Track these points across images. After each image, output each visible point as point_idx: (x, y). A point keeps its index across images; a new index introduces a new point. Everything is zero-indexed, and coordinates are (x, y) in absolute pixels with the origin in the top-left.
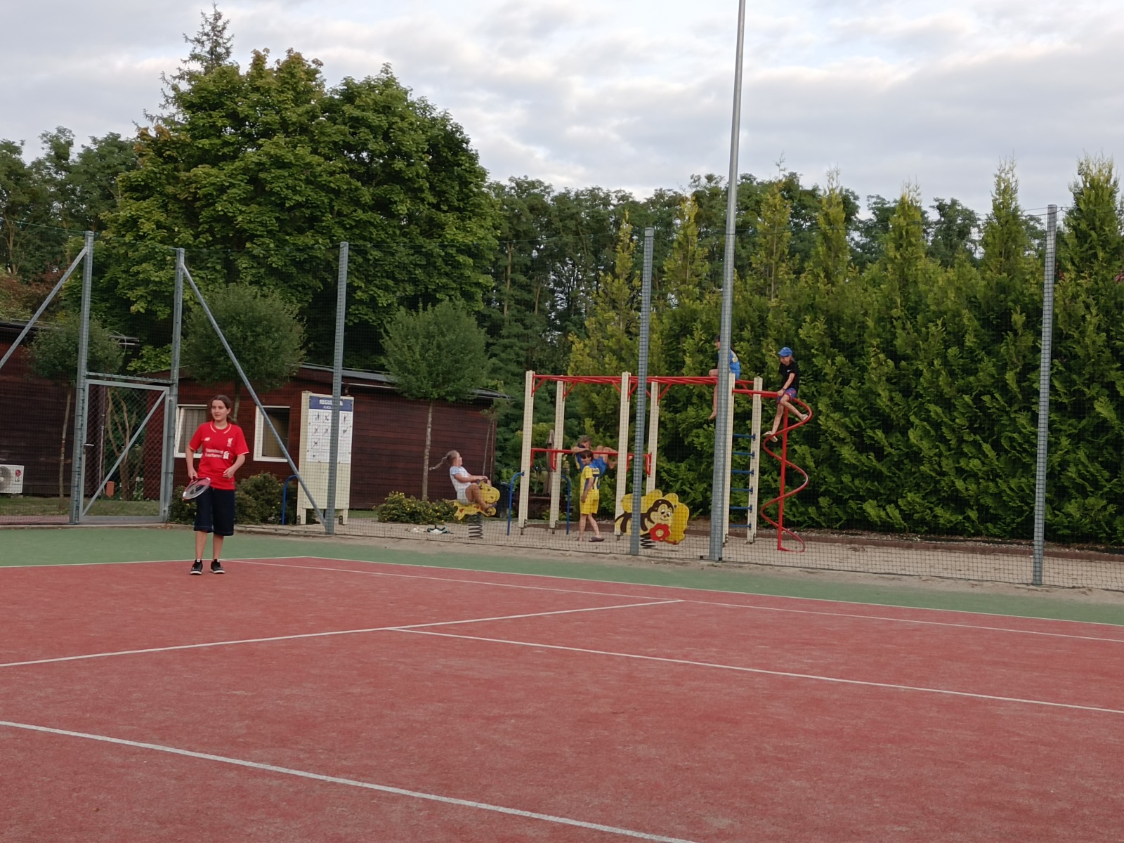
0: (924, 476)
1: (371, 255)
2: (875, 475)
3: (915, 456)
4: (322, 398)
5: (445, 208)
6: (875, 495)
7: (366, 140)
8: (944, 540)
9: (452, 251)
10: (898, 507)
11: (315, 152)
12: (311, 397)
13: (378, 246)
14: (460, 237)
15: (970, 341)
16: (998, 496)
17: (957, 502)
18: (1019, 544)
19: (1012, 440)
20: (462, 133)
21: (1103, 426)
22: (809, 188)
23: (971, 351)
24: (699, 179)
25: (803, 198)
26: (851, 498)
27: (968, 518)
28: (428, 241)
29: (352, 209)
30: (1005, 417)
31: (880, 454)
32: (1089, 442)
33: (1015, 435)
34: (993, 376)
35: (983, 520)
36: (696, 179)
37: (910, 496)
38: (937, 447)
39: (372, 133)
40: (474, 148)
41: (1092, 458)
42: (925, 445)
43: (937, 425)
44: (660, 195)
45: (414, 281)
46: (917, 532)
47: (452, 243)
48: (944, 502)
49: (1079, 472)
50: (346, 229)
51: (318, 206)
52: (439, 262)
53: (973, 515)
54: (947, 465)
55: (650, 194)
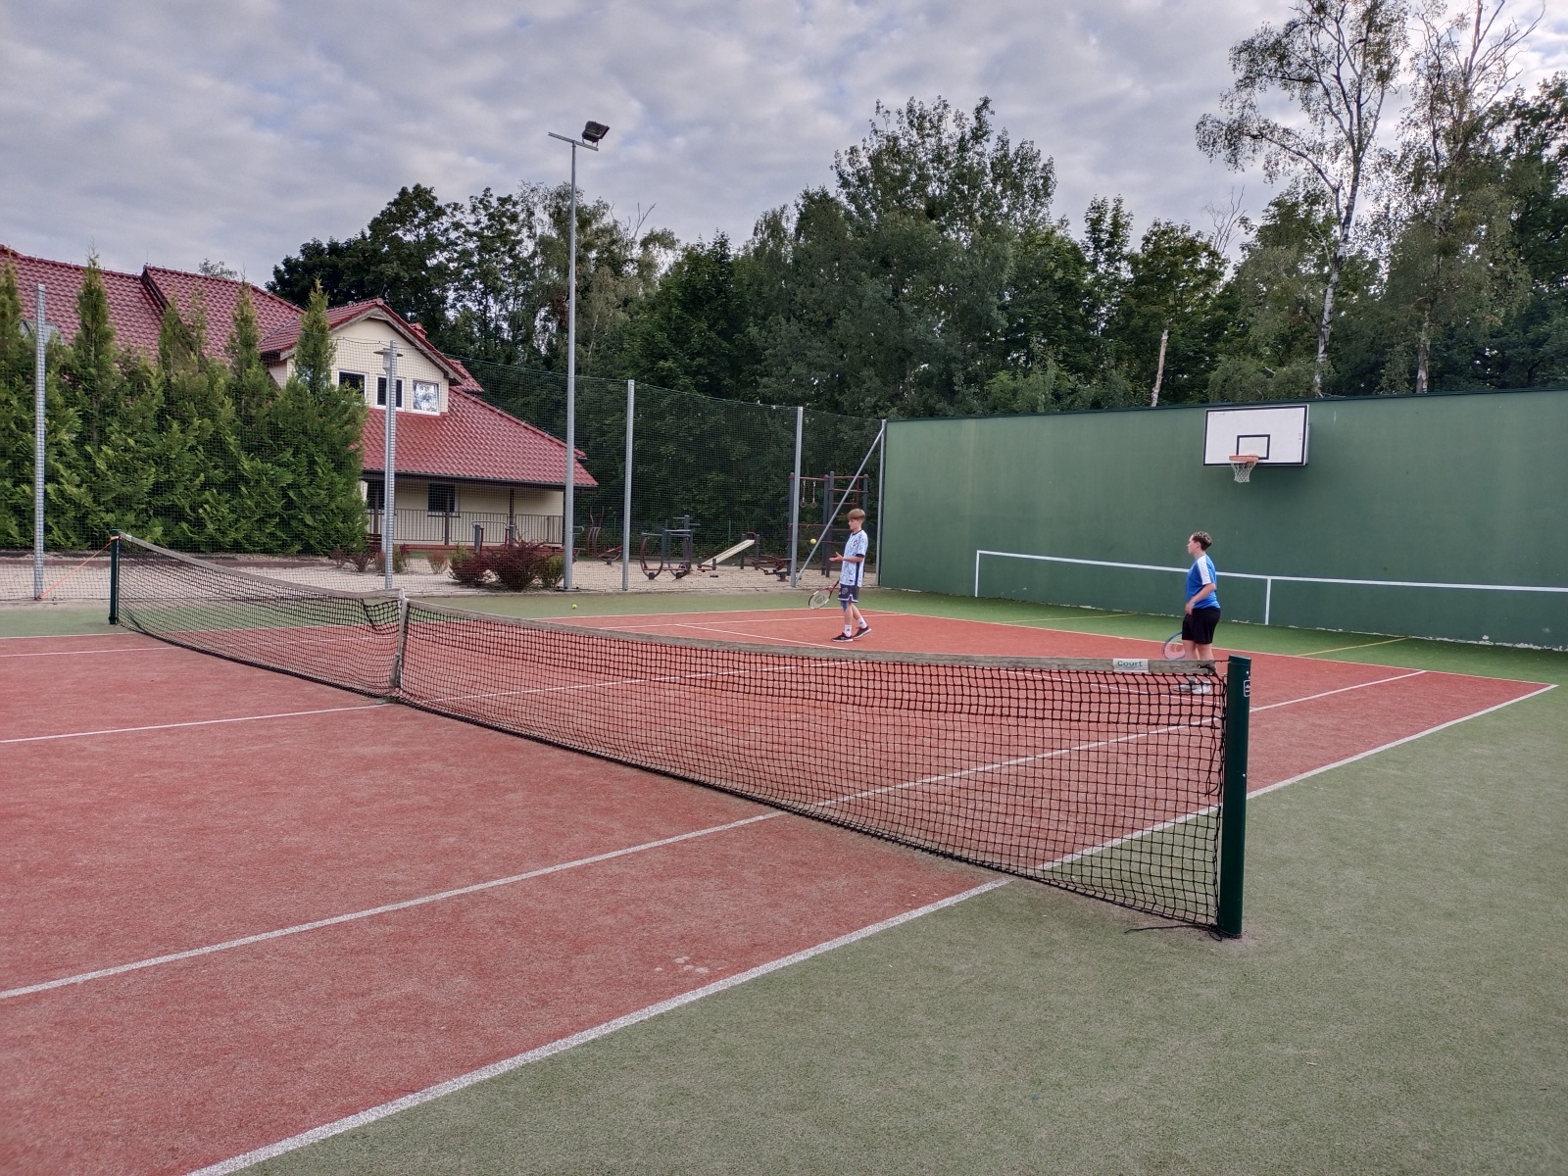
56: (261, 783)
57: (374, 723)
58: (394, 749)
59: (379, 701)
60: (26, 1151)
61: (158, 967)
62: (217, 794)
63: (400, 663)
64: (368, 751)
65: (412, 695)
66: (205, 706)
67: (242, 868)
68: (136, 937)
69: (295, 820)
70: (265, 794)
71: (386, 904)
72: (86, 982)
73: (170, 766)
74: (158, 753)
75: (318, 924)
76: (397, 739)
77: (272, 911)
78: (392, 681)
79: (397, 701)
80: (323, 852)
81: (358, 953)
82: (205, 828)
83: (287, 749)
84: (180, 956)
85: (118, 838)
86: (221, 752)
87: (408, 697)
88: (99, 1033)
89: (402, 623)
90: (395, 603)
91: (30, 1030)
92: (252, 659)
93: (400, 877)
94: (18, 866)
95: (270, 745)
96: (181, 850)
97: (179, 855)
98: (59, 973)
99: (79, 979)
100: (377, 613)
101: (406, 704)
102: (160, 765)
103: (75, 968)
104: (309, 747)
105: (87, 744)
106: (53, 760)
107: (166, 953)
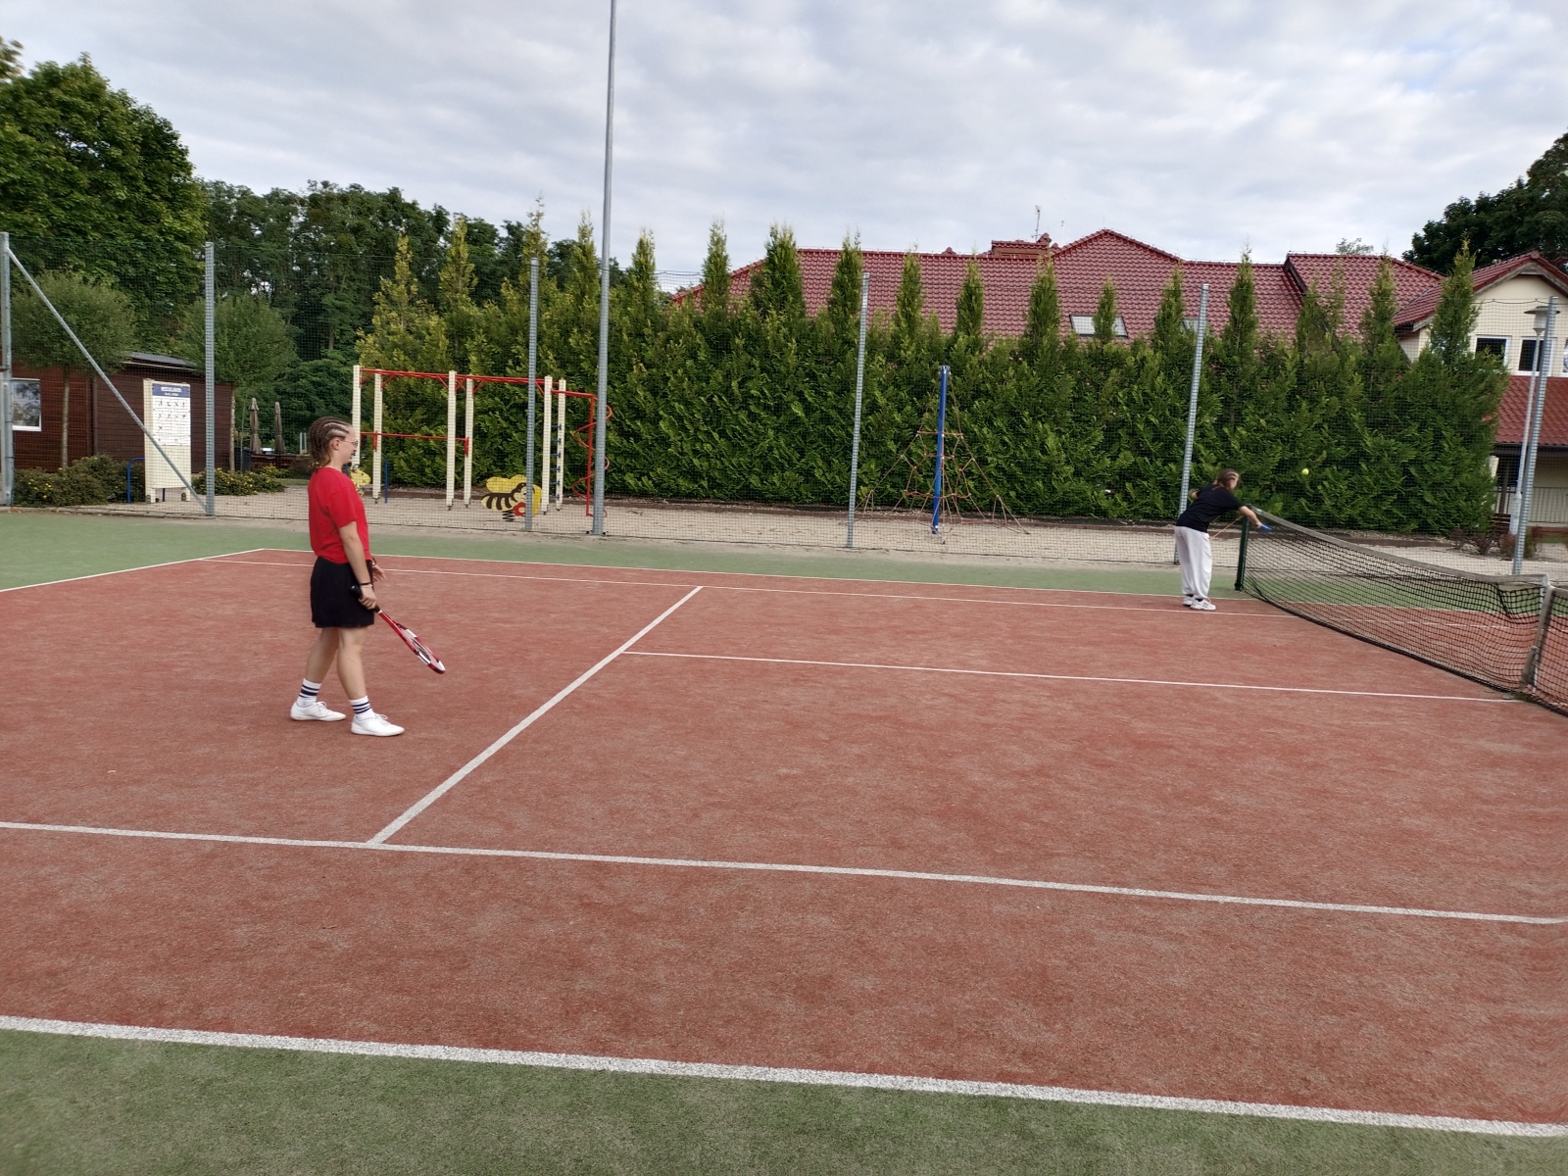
0: (670, 456)
1: (92, 236)
2: (634, 455)
3: (664, 441)
4: (164, 386)
5: (158, 197)
6: (632, 469)
7: (79, 125)
8: (684, 502)
9: (171, 238)
10: (650, 478)
11: (24, 131)
12: (154, 385)
13: (96, 227)
14: (177, 225)
15: (702, 356)
16: (724, 470)
17: (694, 475)
18: (738, 504)
19: (734, 430)
20: (171, 129)
21: (795, 421)
22: (410, 202)
23: (703, 364)
24: (315, 185)
25: (405, 209)
26: (614, 471)
27: (701, 486)
28: (146, 227)
29: (69, 190)
30: (729, 414)
31: (637, 437)
32: (784, 432)
33: (737, 427)
34: (720, 384)
35: (711, 488)
36: (313, 184)
37: (659, 470)
38: (680, 435)
39: (85, 120)
40: (183, 144)
41: (788, 445)
42: (671, 433)
43: (680, 418)
44: (276, 193)
45: (135, 264)
46: (665, 497)
47: (170, 231)
48: (683, 474)
49: (780, 454)
50: (64, 209)
51: (34, 186)
52: (159, 248)
53: (705, 484)
54: (687, 447)
55: (268, 192)
56: (1378, 759)
57: (1500, 719)
58: (1525, 750)
59: (1506, 696)
60: (1182, 1032)
61: (1287, 909)
62: (1336, 761)
63: (1537, 658)
64: (1496, 747)
65: (1548, 694)
66: (1322, 676)
67: (1362, 837)
68: (1266, 876)
69: (1414, 802)
70: (1383, 771)
71: (1519, 914)
72: (1226, 904)
73: (1291, 726)
74: (1280, 713)
75: (1442, 914)
76: (1529, 740)
77: (1393, 887)
78: (1524, 676)
79: (1529, 699)
80: (1446, 842)
81: (1489, 956)
82: (1325, 791)
83: (1405, 730)
84: (1306, 905)
85: (1248, 784)
86: (1338, 722)
87: (1542, 696)
88: (1239, 952)
89: (1542, 612)
90: (1536, 591)
91: (1183, 930)
92: (1367, 635)
93: (1535, 889)
94: (1169, 789)
95: (1387, 723)
96: (1304, 807)
97: (1302, 811)
98: (1204, 888)
99: (1221, 899)
100: (1514, 600)
101: (1539, 704)
102: (1283, 724)
103: (1216, 888)
104: (1427, 731)
105: (1218, 695)
106: (1191, 703)
107: (1292, 898)
